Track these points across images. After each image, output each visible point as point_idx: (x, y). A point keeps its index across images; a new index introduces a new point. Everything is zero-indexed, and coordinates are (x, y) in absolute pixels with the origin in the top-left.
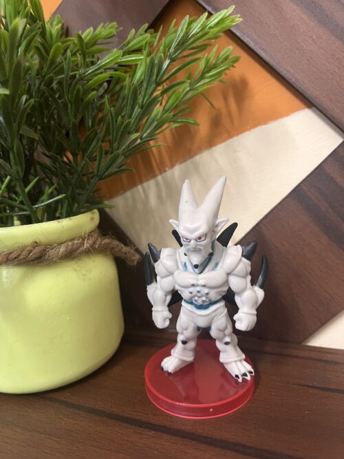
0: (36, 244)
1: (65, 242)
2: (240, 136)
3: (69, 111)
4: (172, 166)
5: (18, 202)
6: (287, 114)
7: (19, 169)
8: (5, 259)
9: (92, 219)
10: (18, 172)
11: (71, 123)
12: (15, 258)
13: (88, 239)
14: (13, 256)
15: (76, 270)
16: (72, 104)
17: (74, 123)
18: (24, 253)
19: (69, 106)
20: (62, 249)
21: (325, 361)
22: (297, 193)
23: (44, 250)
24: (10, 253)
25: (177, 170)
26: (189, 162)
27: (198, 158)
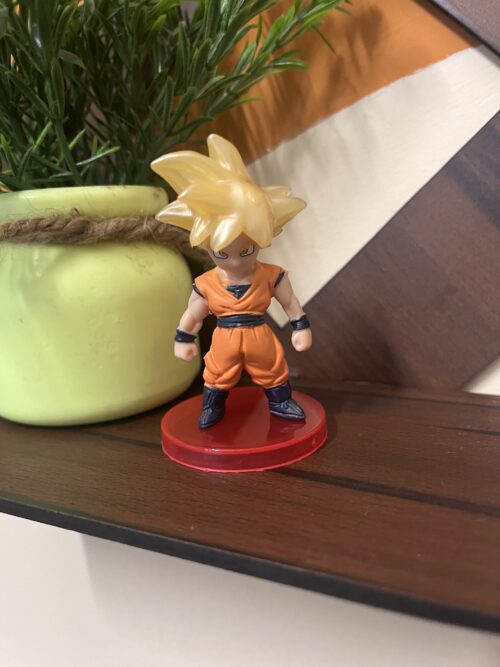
0: (76, 212)
1: (115, 217)
2: (373, 95)
3: (130, 47)
4: (275, 145)
5: (58, 164)
6: (442, 56)
7: (58, 105)
8: (34, 226)
9: (156, 196)
10: (56, 108)
11: (132, 60)
12: (48, 226)
13: (149, 219)
14: (45, 223)
15: (130, 258)
16: (132, 35)
17: (136, 62)
18: (60, 221)
19: (130, 39)
20: (112, 224)
21: (490, 407)
22: (453, 168)
23: (88, 223)
24: (42, 219)
25: (282, 151)
26: (299, 139)
27: (310, 131)
